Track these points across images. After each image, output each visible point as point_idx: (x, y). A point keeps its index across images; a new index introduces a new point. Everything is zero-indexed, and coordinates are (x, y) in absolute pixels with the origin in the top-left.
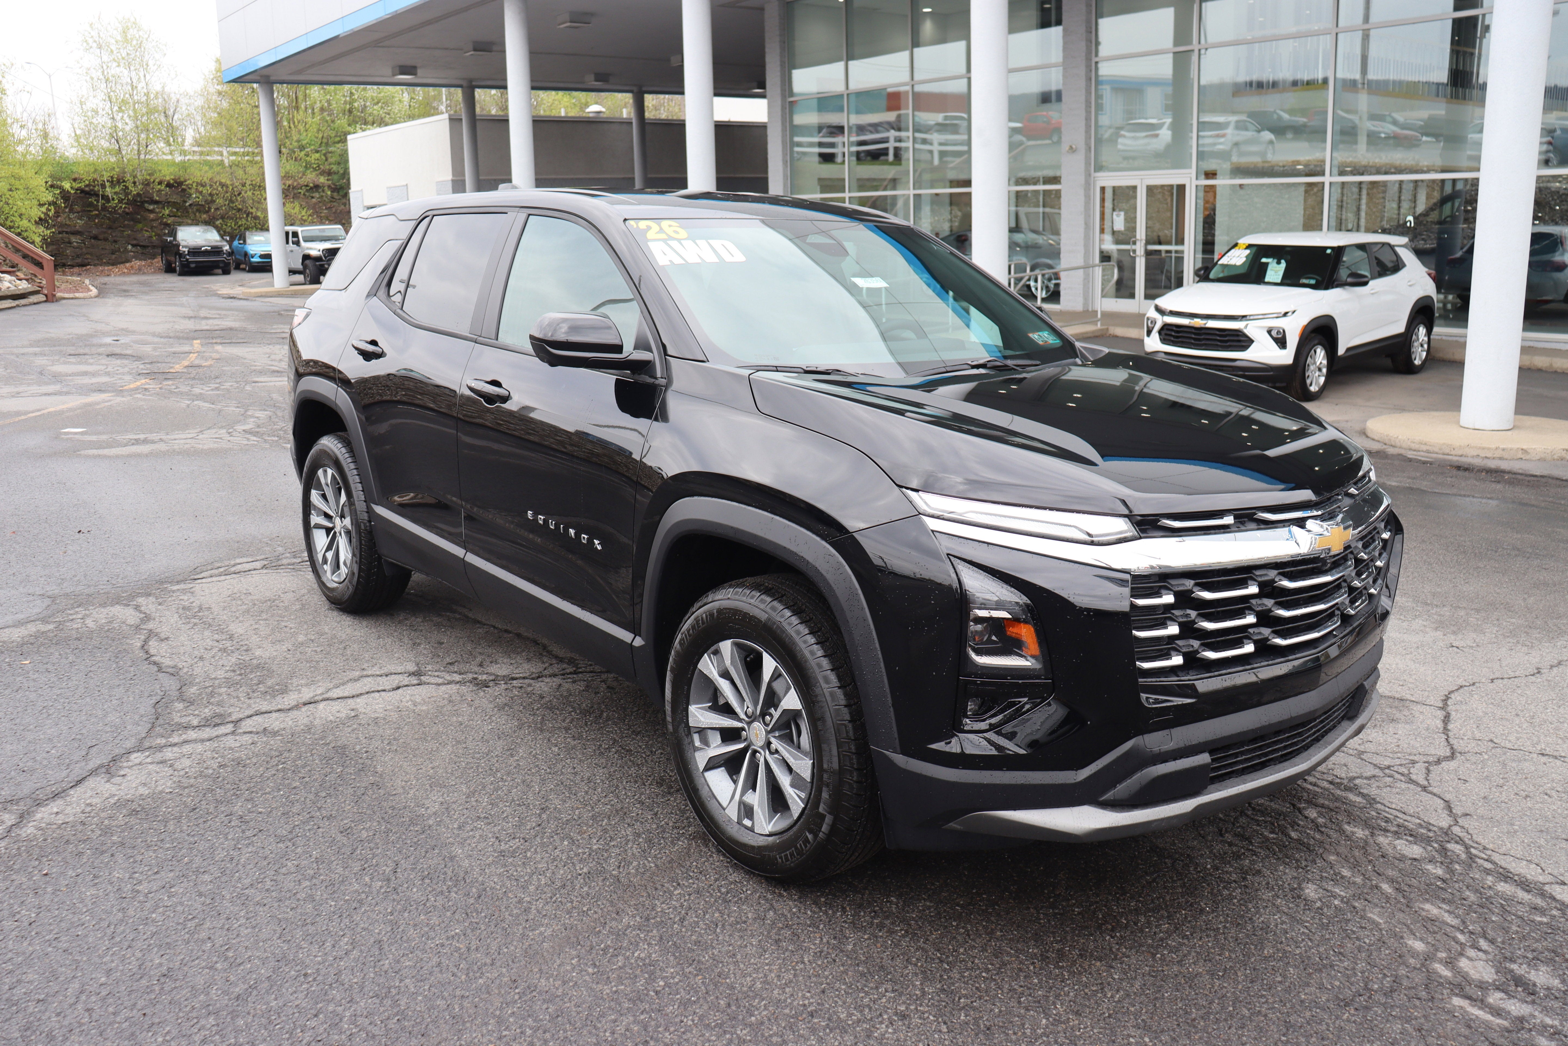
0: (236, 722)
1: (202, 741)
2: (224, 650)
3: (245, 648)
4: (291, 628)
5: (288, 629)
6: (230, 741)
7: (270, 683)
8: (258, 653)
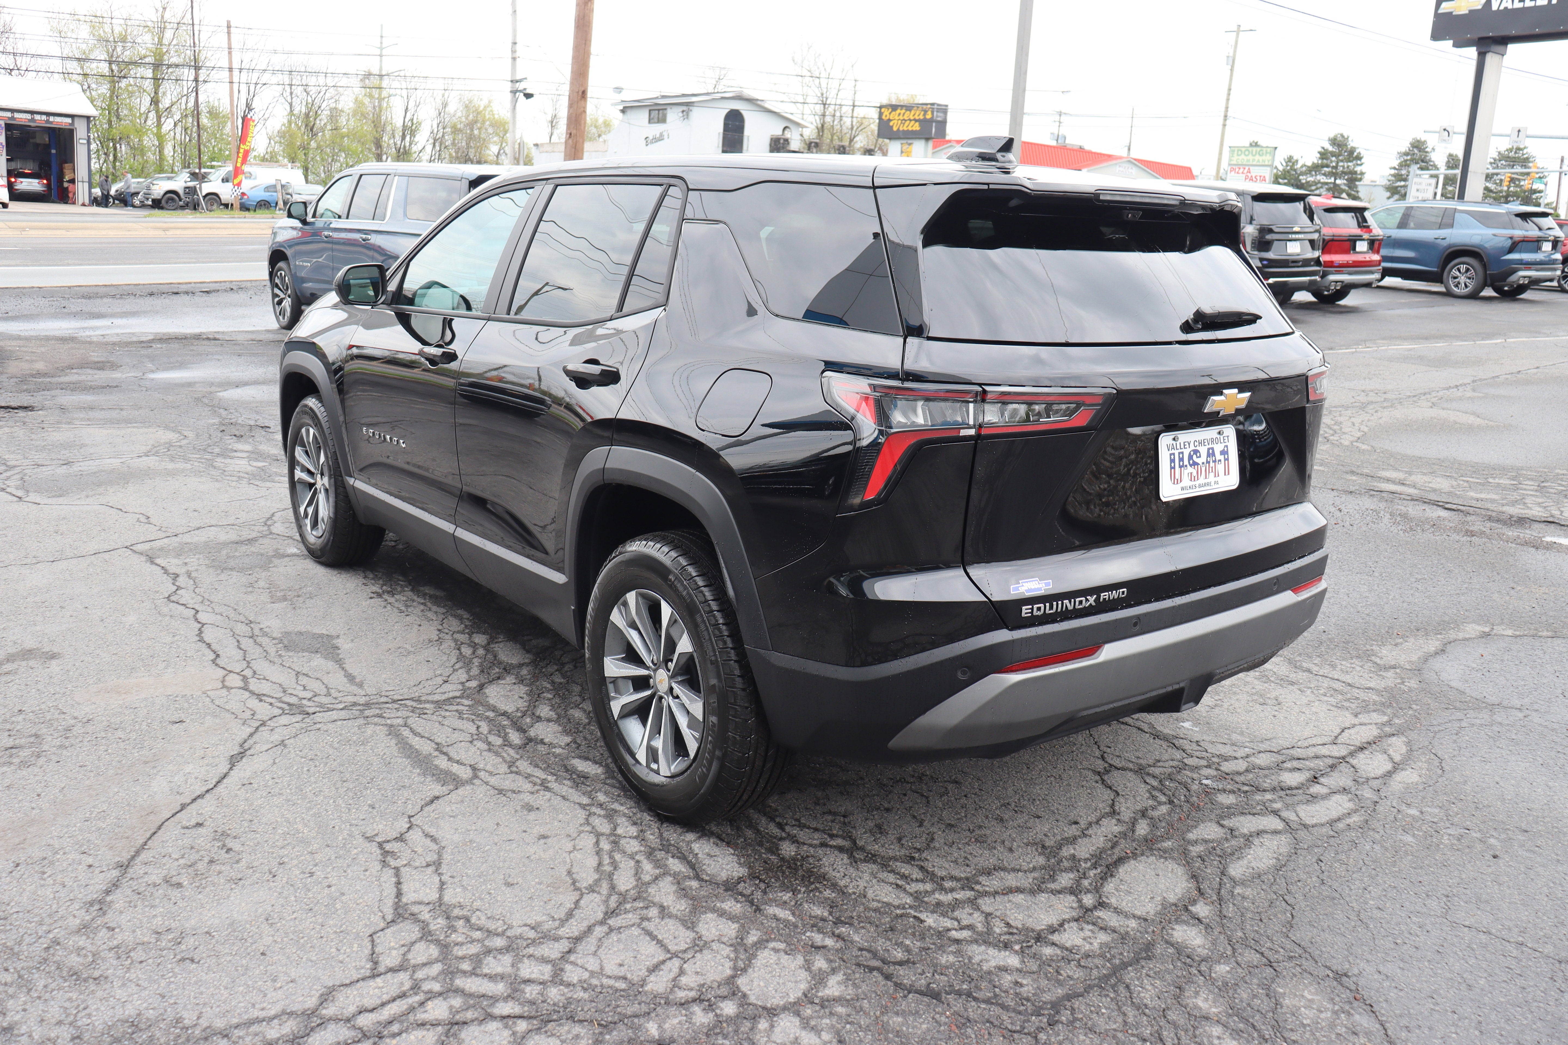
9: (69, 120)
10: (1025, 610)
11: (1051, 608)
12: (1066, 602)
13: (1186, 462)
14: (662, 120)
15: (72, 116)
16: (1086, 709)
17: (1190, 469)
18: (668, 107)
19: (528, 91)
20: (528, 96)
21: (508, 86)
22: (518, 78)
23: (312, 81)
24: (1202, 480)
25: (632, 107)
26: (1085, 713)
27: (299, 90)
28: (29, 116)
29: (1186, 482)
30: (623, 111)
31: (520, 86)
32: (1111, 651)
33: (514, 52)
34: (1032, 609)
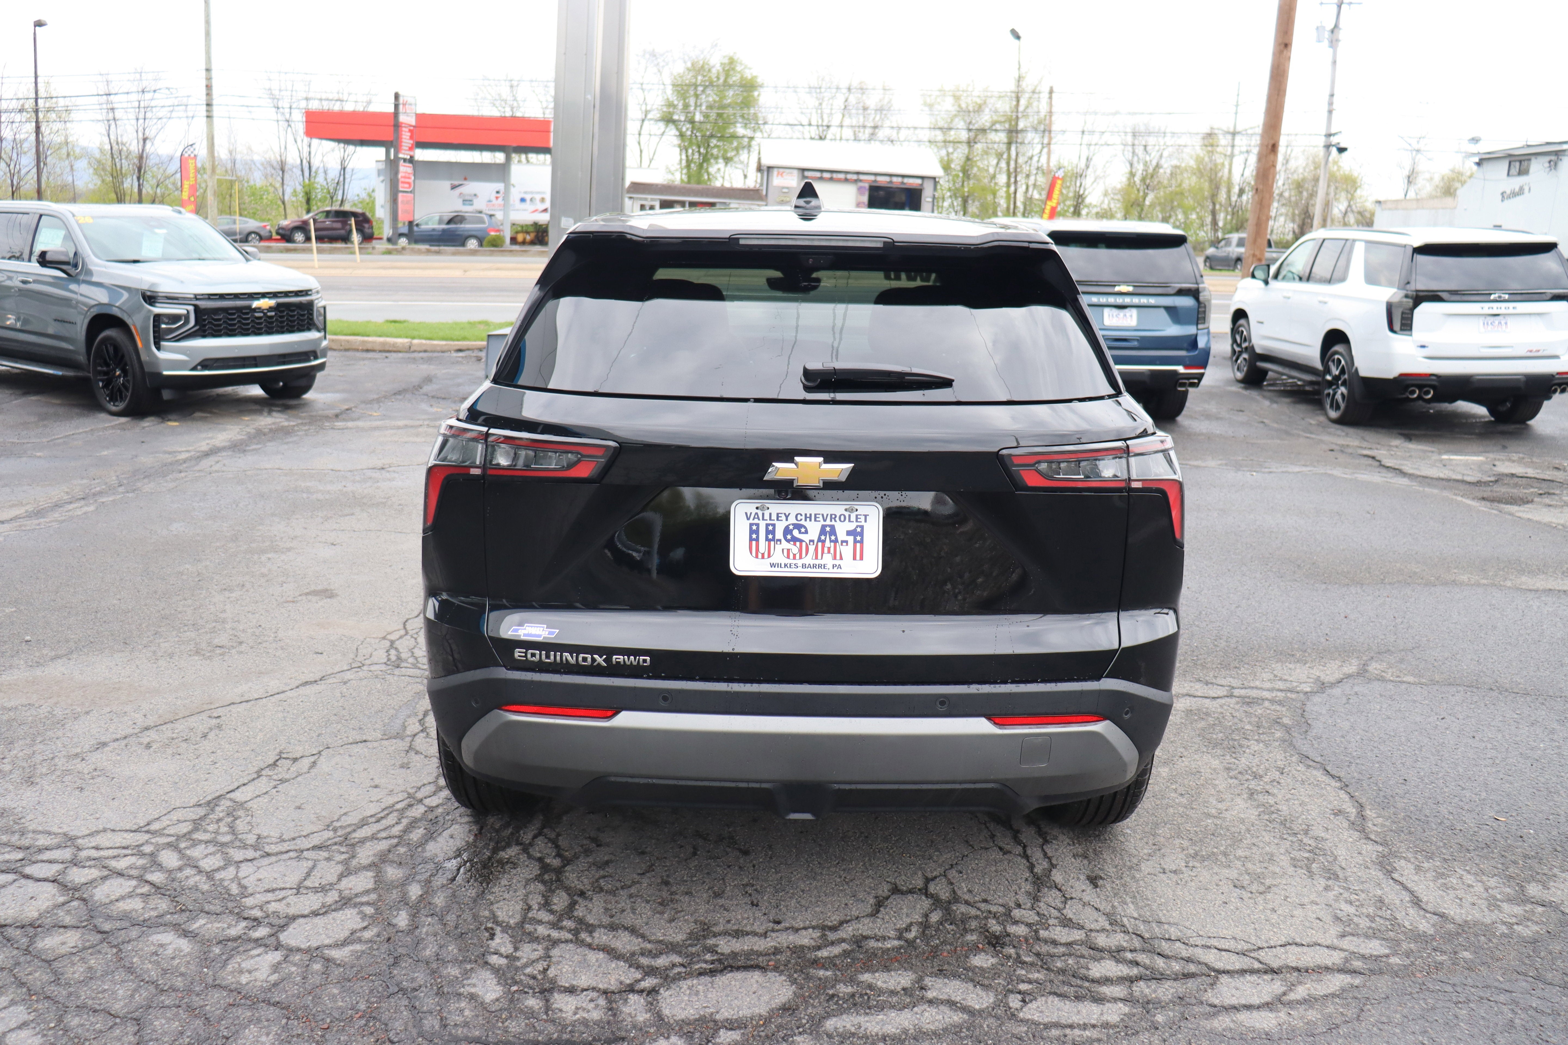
0: (1231, 696)
1: (1257, 688)
2: (1256, 776)
3: (1232, 773)
4: (1175, 790)
5: (1179, 791)
6: (1235, 683)
7: (1202, 724)
8: (1215, 763)
9: (919, 181)
10: (518, 653)
11: (548, 657)
12: (566, 655)
13: (779, 534)
14: (1523, 172)
15: (923, 178)
16: (616, 775)
17: (785, 545)
18: (1533, 158)
19: (1342, 145)
20: (1341, 150)
21: (1322, 141)
22: (1333, 131)
23: (1151, 140)
24: (809, 560)
25: (1489, 159)
26: (613, 779)
27: (1140, 150)
28: (887, 179)
29: (778, 557)
30: (1479, 164)
31: (1334, 140)
32: (627, 719)
33: (1331, 104)
34: (526, 653)
